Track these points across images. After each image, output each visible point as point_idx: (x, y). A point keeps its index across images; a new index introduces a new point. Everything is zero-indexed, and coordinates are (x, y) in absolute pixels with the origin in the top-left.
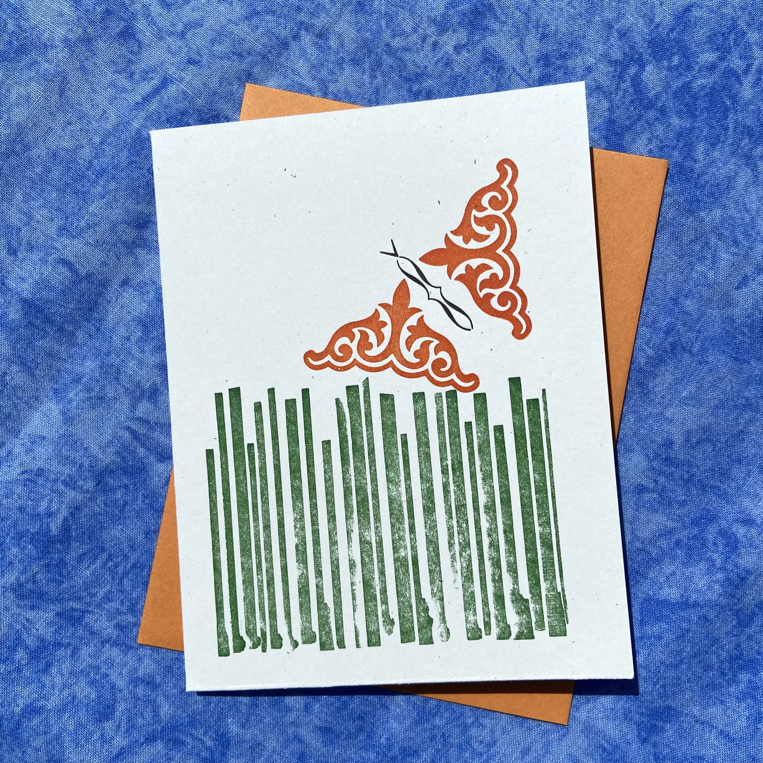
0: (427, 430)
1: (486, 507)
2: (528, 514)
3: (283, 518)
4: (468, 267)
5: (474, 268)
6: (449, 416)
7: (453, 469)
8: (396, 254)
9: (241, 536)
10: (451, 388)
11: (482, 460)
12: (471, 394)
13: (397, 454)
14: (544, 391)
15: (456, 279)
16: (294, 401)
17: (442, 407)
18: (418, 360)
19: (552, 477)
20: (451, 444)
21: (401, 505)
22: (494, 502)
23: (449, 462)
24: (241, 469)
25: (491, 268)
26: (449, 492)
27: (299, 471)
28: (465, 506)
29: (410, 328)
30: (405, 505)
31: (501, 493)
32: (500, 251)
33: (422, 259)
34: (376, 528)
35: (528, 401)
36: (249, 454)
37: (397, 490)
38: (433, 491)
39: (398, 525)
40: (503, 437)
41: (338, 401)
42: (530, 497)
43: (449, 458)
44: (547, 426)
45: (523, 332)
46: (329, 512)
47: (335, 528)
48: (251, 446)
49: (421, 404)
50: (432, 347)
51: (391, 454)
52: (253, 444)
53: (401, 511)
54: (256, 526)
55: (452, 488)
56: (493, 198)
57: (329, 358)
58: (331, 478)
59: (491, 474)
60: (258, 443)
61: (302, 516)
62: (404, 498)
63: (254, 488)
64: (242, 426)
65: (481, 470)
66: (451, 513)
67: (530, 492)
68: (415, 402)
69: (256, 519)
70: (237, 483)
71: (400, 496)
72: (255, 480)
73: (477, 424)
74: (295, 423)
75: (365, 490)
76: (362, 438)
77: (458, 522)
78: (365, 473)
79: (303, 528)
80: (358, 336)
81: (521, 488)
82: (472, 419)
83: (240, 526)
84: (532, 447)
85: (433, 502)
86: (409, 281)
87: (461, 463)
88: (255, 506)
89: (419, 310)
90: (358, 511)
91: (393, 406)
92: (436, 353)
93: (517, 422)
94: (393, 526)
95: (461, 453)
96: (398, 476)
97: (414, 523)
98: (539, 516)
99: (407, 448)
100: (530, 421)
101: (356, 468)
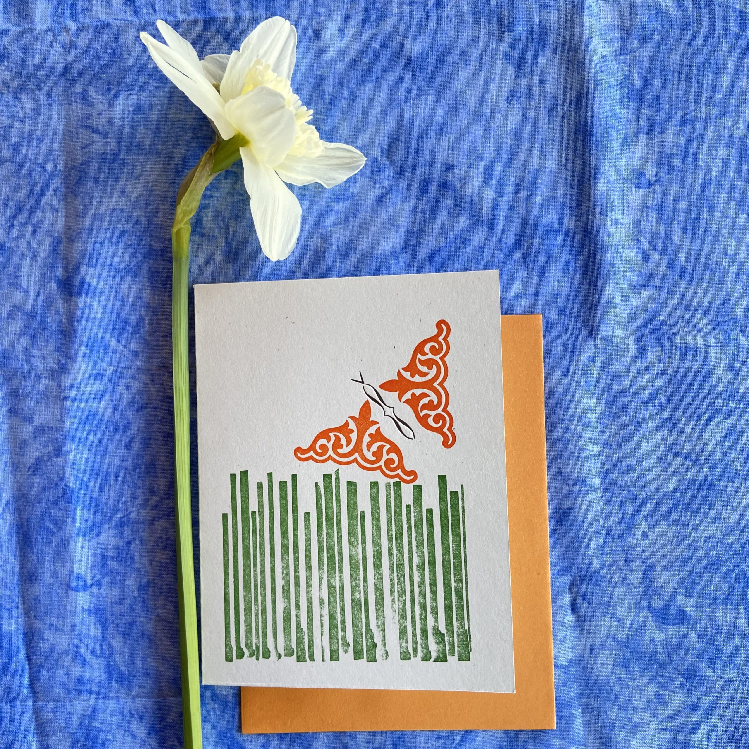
0: (379, 509)
1: (418, 566)
2: (447, 572)
3: (274, 566)
4: (413, 395)
5: (417, 395)
6: (395, 500)
7: (396, 539)
8: (362, 382)
9: (244, 577)
10: (397, 480)
11: (417, 532)
12: (412, 484)
13: (357, 525)
14: (462, 486)
15: (404, 402)
16: (286, 482)
17: (390, 493)
18: (375, 458)
19: (465, 548)
20: (395, 520)
21: (358, 562)
22: (424, 563)
23: (394, 533)
24: (247, 529)
25: (428, 396)
26: (392, 554)
27: (287, 533)
28: (403, 565)
29: (370, 435)
30: (361, 561)
31: (429, 557)
32: (436, 385)
33: (381, 386)
34: (340, 577)
35: (451, 492)
36: (252, 519)
37: (356, 551)
38: (381, 553)
39: (355, 576)
40: (432, 517)
41: (316, 484)
42: (449, 561)
43: (394, 530)
44: (463, 511)
45: (449, 443)
46: (307, 564)
47: (311, 575)
48: (254, 513)
49: (375, 490)
50: (385, 450)
51: (352, 524)
52: (255, 512)
53: (358, 566)
54: (255, 571)
55: (395, 551)
56: (432, 347)
57: (311, 453)
58: (309, 539)
59: (423, 543)
60: (259, 511)
61: (288, 565)
62: (360, 557)
63: (255, 543)
64: (248, 498)
65: (416, 540)
66: (393, 570)
67: (449, 558)
68: (371, 488)
69: (255, 566)
70: (244, 539)
71: (358, 555)
72: (256, 538)
73: (415, 507)
74: (286, 499)
75: (333, 550)
76: (333, 512)
77: (398, 576)
78: (333, 537)
79: (288, 574)
80: (333, 439)
81: (443, 555)
82: (412, 504)
83: (244, 570)
84: (452, 525)
85: (380, 561)
86: (371, 401)
87: (401, 534)
88: (255, 556)
89: (376, 423)
90: (328, 564)
91: (356, 490)
92: (388, 454)
93: (442, 507)
94: (351, 576)
95: (402, 527)
96: (357, 541)
97: (366, 575)
98: (455, 574)
99: (364, 521)
100: (452, 506)
101: (327, 533)
